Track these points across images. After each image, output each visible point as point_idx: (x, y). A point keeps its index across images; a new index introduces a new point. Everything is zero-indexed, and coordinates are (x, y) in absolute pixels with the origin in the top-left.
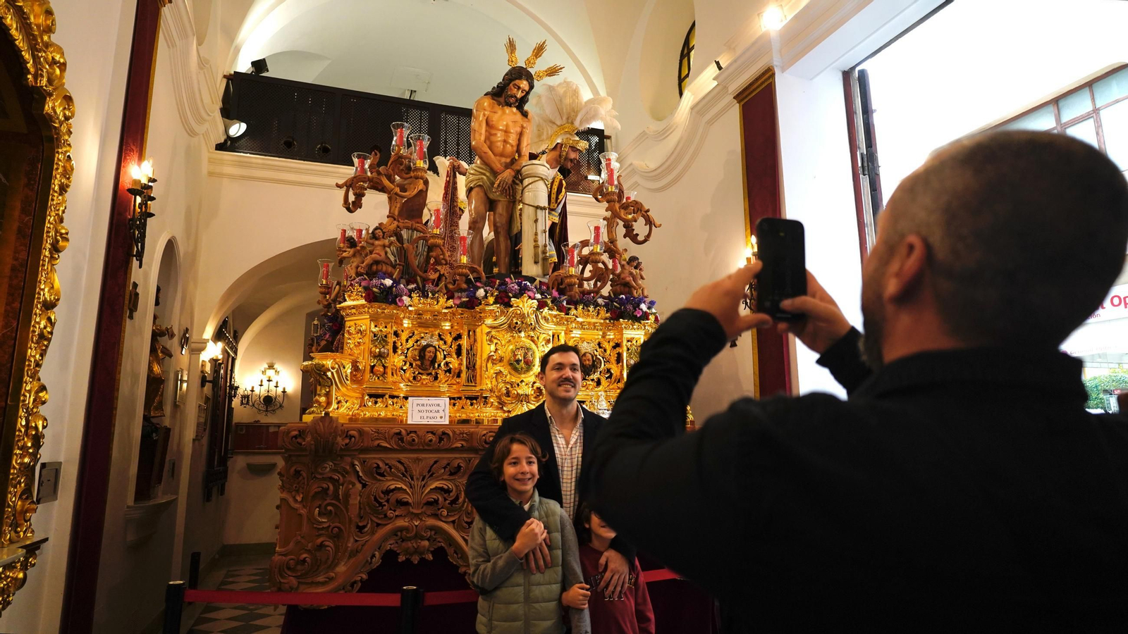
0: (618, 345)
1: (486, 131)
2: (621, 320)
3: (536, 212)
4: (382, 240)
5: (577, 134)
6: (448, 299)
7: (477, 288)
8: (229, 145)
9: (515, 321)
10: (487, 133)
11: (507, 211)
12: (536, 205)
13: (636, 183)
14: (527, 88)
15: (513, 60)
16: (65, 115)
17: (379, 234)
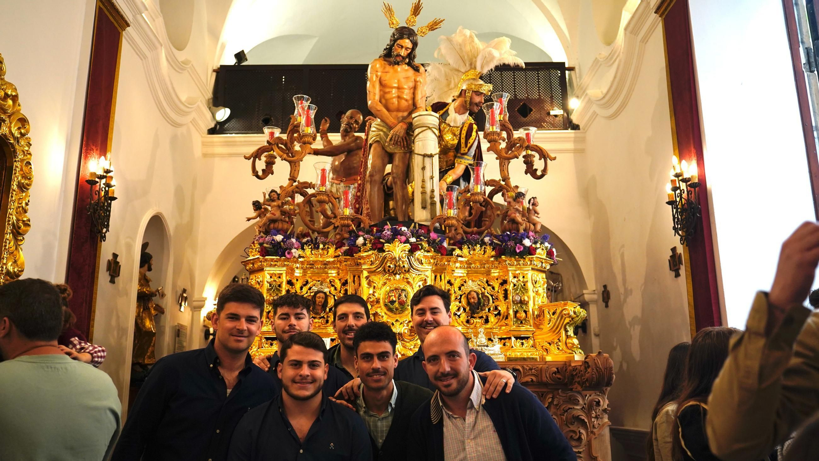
0: (505, 282)
1: (380, 90)
2: (503, 257)
3: (424, 160)
4: (277, 200)
5: (481, 78)
6: (336, 249)
7: (357, 237)
8: (218, 129)
9: (389, 265)
10: (382, 93)
11: (403, 162)
12: (423, 154)
13: (594, 112)
14: (410, 45)
15: (395, 22)
16: (21, 133)
17: (274, 196)
